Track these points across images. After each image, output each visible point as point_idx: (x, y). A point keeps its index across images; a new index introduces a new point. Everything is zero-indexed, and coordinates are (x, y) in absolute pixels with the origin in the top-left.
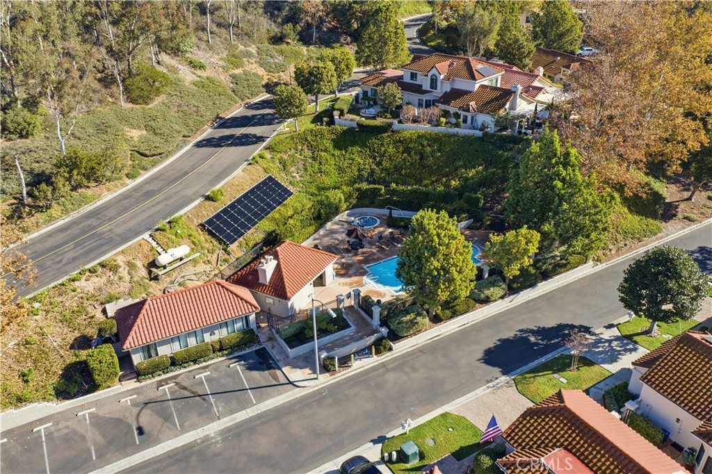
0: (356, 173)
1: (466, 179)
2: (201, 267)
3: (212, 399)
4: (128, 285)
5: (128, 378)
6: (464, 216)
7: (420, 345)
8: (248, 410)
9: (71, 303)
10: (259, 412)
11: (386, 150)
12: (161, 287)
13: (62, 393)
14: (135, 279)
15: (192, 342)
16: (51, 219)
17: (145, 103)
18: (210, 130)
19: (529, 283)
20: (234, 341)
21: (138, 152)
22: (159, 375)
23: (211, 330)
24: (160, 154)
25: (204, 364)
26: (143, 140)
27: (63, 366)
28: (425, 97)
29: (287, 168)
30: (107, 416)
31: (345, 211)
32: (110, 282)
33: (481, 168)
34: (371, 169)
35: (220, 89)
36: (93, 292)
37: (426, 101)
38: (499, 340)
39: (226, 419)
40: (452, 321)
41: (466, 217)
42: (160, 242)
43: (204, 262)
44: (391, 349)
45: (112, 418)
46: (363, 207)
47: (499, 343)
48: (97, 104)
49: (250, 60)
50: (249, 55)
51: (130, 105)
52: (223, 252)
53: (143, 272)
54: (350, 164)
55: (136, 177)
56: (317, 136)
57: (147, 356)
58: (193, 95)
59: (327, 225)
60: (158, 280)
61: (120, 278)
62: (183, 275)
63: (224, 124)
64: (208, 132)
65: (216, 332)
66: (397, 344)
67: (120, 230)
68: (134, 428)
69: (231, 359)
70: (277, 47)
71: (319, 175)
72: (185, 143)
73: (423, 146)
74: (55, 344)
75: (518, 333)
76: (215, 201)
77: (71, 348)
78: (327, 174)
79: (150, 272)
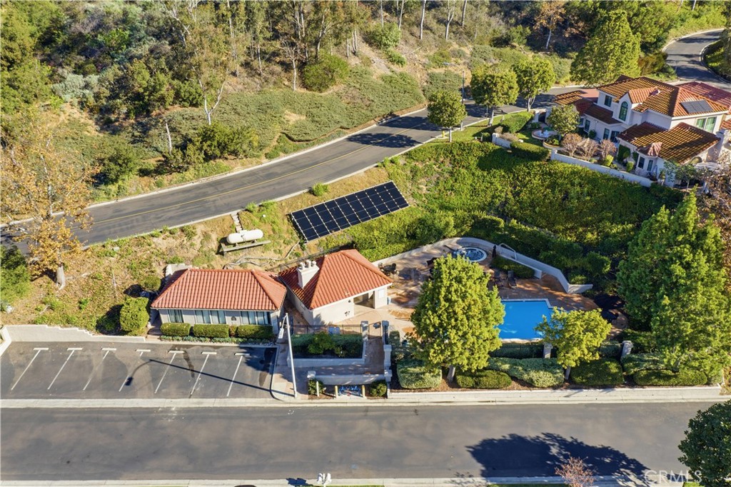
0: (489, 199)
1: (607, 235)
2: (270, 255)
3: (199, 377)
4: (196, 252)
5: (155, 333)
6: (580, 278)
7: (420, 404)
8: (218, 400)
9: (143, 254)
10: (224, 406)
11: (530, 180)
12: (224, 263)
13: (101, 328)
14: (204, 249)
15: (214, 320)
16: (183, 180)
17: (320, 90)
18: (375, 125)
19: (600, 383)
20: (249, 332)
21: (287, 135)
22: (178, 340)
23: (233, 314)
24: (307, 141)
25: (218, 344)
26: (298, 125)
27: (113, 305)
28: (612, 128)
29: (416, 178)
30: (119, 359)
31: (455, 237)
32: (182, 245)
33: (631, 225)
34: (506, 198)
35: (409, 86)
36: (164, 250)
37: (613, 132)
38: (511, 435)
39: (195, 400)
40: (474, 392)
41: (582, 280)
42: (242, 222)
43: (275, 251)
44: (385, 396)
45: (120, 362)
46: (476, 237)
47: (508, 438)
48: (271, 86)
49: (459, 61)
50: (459, 54)
51: (304, 91)
52: (299, 246)
53: (214, 245)
54: (487, 188)
55: (273, 158)
56: (465, 150)
57: (174, 320)
58: (373, 89)
59: (425, 247)
60: (223, 255)
61: (192, 245)
62: (248, 257)
63: (394, 121)
64: (372, 127)
65: (238, 318)
66: (393, 393)
67: (220, 203)
68: (127, 378)
69: (241, 348)
70: (497, 50)
71: (449, 193)
72: (339, 135)
73: (573, 185)
74: (115, 285)
75: (542, 436)
76: (315, 195)
77: (125, 293)
78: (457, 192)
79: (220, 247)
